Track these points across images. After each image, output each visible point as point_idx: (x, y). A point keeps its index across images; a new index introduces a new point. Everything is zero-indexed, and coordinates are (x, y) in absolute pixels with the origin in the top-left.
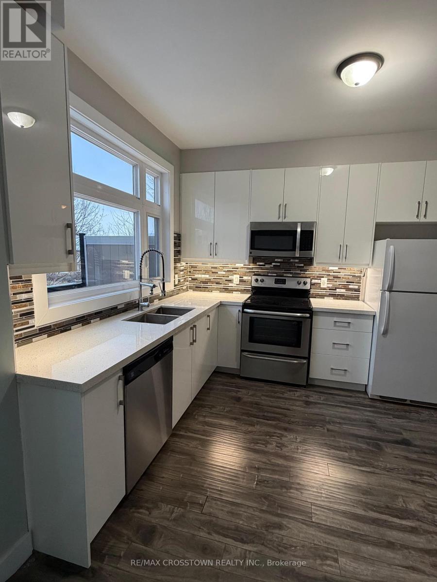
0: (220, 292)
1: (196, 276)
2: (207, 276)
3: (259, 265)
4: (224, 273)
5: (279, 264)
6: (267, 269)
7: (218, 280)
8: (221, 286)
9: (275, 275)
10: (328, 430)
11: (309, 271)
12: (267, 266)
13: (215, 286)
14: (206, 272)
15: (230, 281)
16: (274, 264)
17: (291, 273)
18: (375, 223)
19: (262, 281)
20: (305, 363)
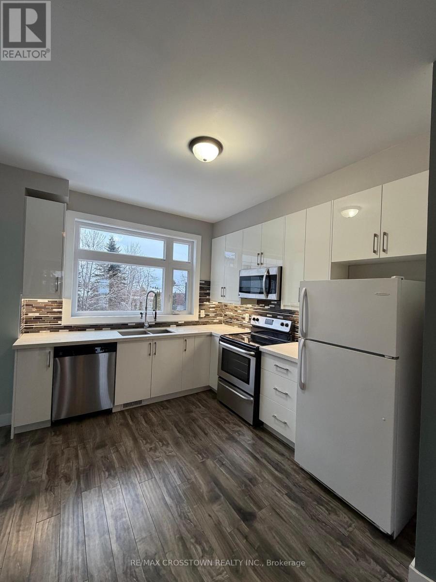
0: (239, 327)
1: (227, 313)
2: (232, 313)
3: (261, 306)
4: (240, 311)
5: (273, 306)
6: (266, 310)
7: (237, 318)
8: (239, 322)
9: (271, 316)
10: (203, 463)
11: (296, 314)
12: (266, 307)
13: (235, 322)
14: (232, 310)
15: (244, 318)
16: (270, 306)
17: (282, 315)
18: (330, 263)
19: (258, 320)
20: (251, 401)
